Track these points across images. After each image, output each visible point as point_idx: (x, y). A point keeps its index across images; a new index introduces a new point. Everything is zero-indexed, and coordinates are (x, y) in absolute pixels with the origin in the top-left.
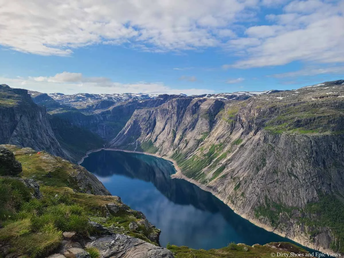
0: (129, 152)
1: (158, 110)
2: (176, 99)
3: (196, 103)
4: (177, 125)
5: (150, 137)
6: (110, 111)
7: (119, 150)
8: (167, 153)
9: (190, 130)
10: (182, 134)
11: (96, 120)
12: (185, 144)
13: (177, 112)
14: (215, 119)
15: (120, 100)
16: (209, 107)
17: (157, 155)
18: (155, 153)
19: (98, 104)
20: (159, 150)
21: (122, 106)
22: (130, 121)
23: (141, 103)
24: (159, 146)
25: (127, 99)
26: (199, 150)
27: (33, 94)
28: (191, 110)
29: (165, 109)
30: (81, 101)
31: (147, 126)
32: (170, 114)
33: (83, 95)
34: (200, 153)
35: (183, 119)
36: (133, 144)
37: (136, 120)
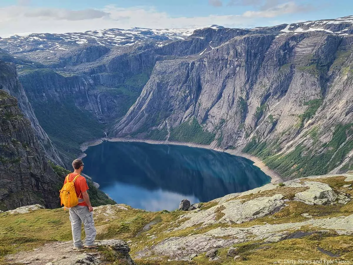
0: (156, 143)
1: (205, 60)
2: (244, 37)
3: (285, 43)
4: (248, 89)
5: (193, 113)
6: (105, 66)
7: (138, 141)
8: (235, 143)
9: (276, 97)
10: (261, 105)
11: (84, 85)
12: (270, 125)
13: (247, 62)
14: (330, 73)
15: (110, 43)
16: (314, 51)
17: (213, 146)
18: (208, 143)
19: (80, 54)
20: (217, 137)
21: (126, 55)
22: (149, 84)
23: (161, 49)
24: (214, 131)
25: (123, 40)
26: (308, 136)
28: (275, 57)
29: (220, 58)
30: (42, 49)
31: (185, 92)
32: (230, 67)
33: (40, 37)
34: (312, 141)
35: (258, 76)
36: (162, 127)
37: (162, 81)
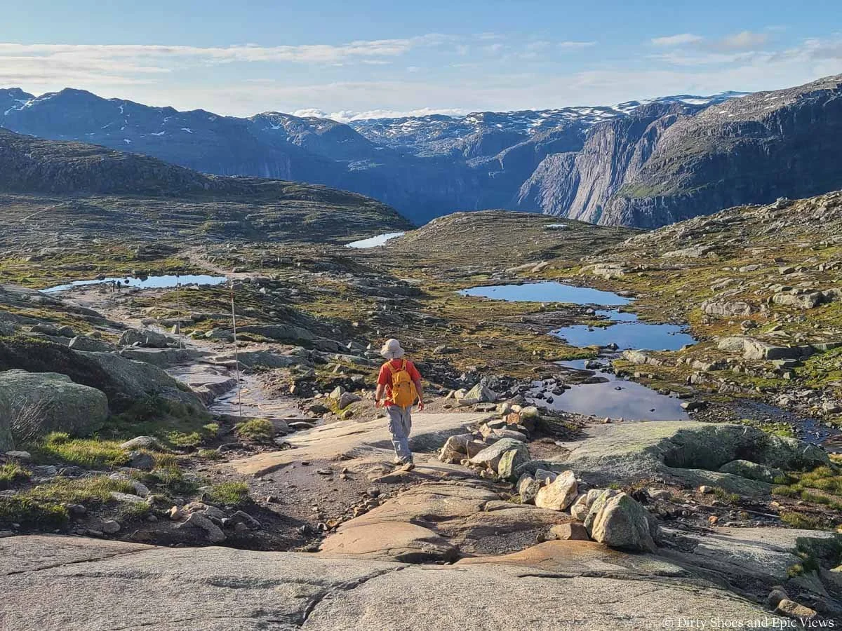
6: (499, 161)
13: (613, 157)
19: (477, 143)
27: (320, 128)
31: (557, 199)
32: (601, 162)
